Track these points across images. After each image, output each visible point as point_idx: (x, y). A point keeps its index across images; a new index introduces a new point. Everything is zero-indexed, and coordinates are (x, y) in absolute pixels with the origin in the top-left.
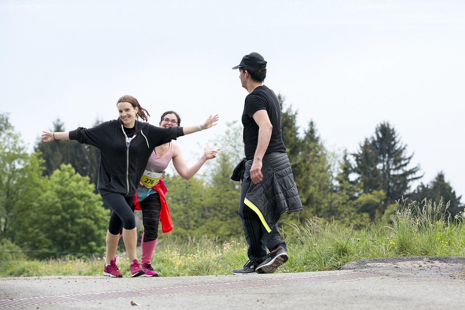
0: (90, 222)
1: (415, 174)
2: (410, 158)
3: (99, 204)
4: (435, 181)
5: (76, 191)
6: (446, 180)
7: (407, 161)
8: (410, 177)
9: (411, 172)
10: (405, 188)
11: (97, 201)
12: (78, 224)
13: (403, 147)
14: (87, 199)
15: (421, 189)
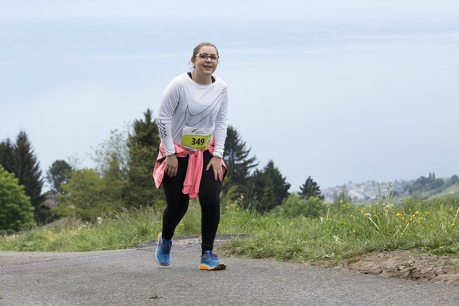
0: (16, 206)
1: (252, 163)
2: (248, 152)
3: (22, 193)
4: (267, 167)
5: (5, 183)
6: (275, 166)
7: (246, 154)
8: (249, 165)
9: (250, 161)
10: (246, 173)
11: (20, 190)
12: (8, 208)
13: (243, 143)
14: (13, 189)
15: (256, 174)
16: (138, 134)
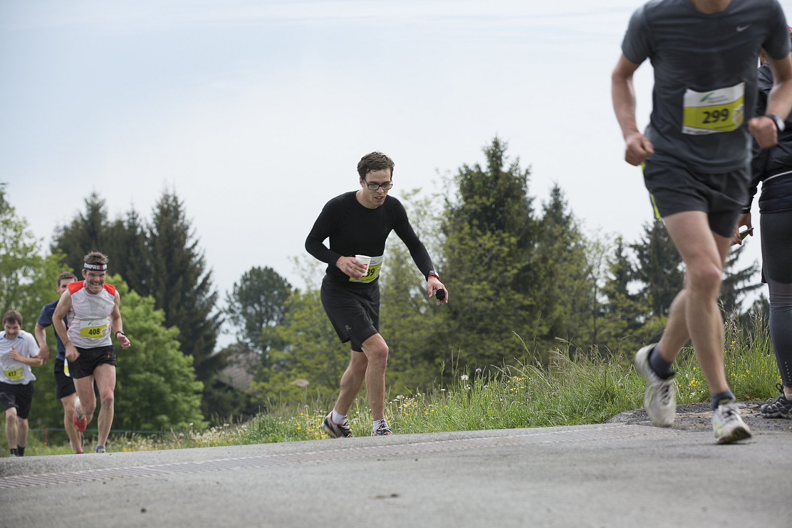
0: (156, 379)
1: (749, 280)
2: (738, 252)
3: (173, 347)
7: (734, 256)
8: (740, 285)
9: (742, 276)
10: (733, 305)
11: (169, 341)
12: (136, 383)
14: (150, 337)
16: (470, 200)
